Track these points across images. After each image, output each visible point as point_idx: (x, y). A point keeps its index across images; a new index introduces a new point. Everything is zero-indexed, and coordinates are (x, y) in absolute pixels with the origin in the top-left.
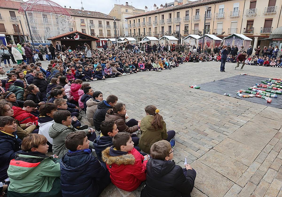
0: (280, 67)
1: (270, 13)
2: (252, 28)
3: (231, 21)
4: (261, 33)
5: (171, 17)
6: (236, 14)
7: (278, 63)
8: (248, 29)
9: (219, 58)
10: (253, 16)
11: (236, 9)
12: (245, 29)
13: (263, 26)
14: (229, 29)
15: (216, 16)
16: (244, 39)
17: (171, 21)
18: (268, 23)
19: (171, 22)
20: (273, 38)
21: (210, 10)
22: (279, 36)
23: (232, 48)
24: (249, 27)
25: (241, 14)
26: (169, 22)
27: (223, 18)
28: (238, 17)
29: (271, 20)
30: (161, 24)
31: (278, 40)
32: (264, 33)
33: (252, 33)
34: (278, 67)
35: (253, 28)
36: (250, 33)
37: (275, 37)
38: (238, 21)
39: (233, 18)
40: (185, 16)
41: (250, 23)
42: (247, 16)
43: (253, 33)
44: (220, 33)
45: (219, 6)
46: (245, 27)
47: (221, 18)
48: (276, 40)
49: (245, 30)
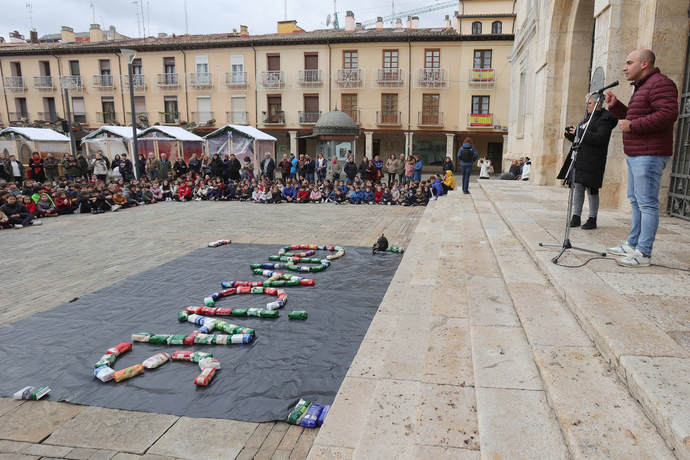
0: (331, 200)
1: (309, 82)
2: (280, 112)
3: (231, 94)
4: (301, 123)
5: (48, 72)
6: (239, 79)
7: (327, 192)
8: (273, 113)
9: (184, 192)
10: (276, 85)
11: (238, 68)
12: (264, 113)
13: (302, 109)
14: (227, 113)
15: (189, 80)
16: (254, 139)
17: (49, 82)
18: (311, 102)
19: (52, 87)
20: (320, 134)
21: (173, 66)
22: (331, 131)
23: (225, 161)
24: (273, 110)
25: (250, 80)
26: (42, 85)
27: (210, 87)
28: (245, 87)
29: (315, 97)
30: (12, 90)
31: (331, 138)
32: (307, 123)
33: (282, 123)
34: (329, 201)
35: (283, 112)
36: (277, 122)
37: (323, 132)
38: (246, 94)
39: (233, 87)
40: (97, 72)
41: (274, 101)
42: (266, 85)
43: (284, 122)
44: (203, 122)
45: (195, 59)
46: (266, 110)
47: (204, 87)
48: (327, 138)
49: (266, 117)
